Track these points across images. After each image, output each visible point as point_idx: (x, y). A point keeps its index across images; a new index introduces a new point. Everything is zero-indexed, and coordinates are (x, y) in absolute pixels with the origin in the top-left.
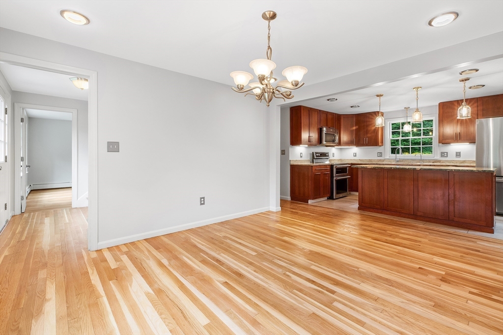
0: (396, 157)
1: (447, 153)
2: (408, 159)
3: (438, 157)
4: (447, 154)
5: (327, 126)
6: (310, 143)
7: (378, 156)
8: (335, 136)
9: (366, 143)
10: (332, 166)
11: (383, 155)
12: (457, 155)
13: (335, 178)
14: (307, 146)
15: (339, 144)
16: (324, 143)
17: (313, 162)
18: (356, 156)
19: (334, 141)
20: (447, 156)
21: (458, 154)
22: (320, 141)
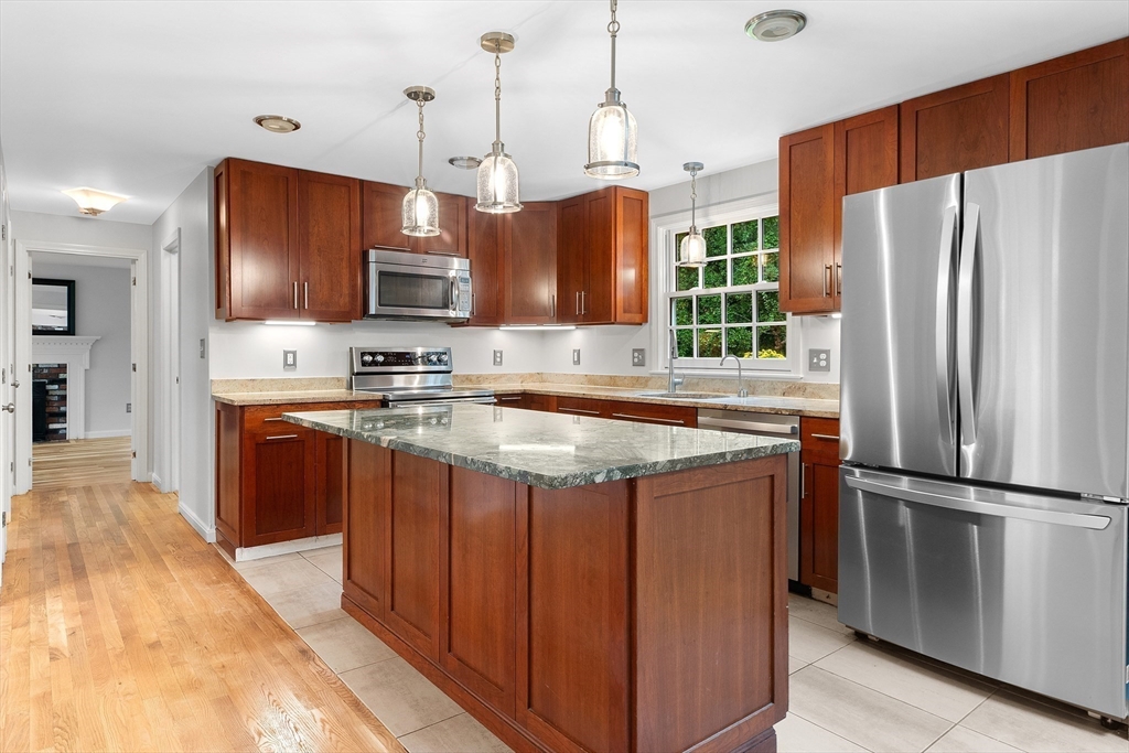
0: (672, 368)
1: (827, 352)
3: (800, 372)
4: (827, 360)
7: (633, 365)
8: (447, 286)
9: (580, 310)
11: (648, 360)
20: (827, 367)
22: (362, 304)
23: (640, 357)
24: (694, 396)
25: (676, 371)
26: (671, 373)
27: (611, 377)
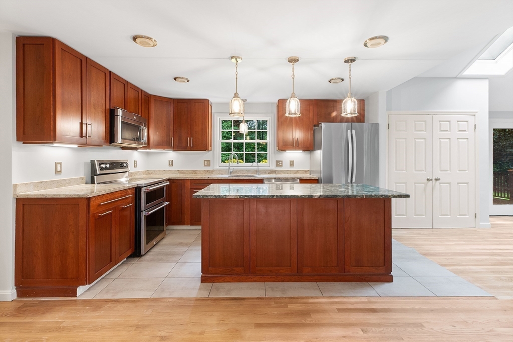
0: (229, 167)
1: (282, 161)
2: (243, 170)
3: (273, 167)
4: (282, 163)
5: (125, 107)
6: (83, 140)
7: (205, 166)
8: (141, 131)
9: (190, 145)
10: (137, 190)
11: (211, 164)
12: (291, 165)
13: (144, 214)
14: (76, 146)
15: (148, 145)
16: (120, 141)
17: (93, 182)
18: (172, 165)
19: (138, 140)
20: (282, 166)
21: (292, 163)
22: (110, 137)
23: (208, 163)
24: (237, 176)
25: (231, 168)
26: (229, 169)
27: (193, 171)
